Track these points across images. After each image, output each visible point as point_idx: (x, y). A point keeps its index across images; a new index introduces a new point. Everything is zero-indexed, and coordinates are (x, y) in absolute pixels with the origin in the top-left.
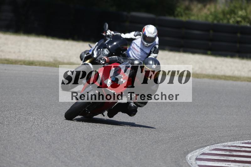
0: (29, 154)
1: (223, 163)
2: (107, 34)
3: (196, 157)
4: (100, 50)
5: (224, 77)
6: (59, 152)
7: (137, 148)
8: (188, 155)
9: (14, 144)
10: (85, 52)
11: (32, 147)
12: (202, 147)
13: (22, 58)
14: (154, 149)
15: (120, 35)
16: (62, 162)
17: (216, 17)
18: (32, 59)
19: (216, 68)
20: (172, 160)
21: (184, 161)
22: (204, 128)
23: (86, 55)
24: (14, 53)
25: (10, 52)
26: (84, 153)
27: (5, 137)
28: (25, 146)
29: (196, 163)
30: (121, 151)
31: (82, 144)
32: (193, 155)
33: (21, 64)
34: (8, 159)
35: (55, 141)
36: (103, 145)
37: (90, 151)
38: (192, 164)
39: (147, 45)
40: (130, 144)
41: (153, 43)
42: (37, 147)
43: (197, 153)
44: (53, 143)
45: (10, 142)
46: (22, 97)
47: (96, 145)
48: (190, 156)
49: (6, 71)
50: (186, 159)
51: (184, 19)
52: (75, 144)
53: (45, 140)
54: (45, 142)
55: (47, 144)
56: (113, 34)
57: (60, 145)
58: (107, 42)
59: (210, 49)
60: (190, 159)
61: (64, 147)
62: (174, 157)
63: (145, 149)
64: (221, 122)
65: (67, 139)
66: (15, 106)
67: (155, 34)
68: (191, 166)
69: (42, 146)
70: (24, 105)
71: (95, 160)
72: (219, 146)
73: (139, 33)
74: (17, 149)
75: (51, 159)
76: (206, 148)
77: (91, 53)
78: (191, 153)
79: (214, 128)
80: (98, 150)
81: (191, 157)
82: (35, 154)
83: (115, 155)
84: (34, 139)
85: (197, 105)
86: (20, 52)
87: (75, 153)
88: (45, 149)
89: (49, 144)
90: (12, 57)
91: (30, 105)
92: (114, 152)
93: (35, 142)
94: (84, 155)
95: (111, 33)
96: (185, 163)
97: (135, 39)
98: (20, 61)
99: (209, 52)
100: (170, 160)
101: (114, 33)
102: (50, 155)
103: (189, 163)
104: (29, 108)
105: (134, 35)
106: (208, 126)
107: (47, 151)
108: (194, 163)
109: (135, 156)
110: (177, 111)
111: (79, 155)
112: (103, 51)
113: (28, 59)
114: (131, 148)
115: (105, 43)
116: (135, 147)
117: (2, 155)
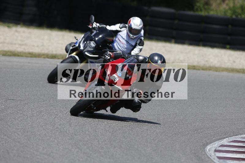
0: (52, 146)
1: (242, 154)
2: (93, 26)
3: (215, 149)
4: (87, 42)
5: (242, 71)
6: (81, 143)
7: (157, 140)
8: (207, 147)
9: (38, 136)
10: (70, 44)
11: (54, 139)
12: (221, 139)
13: (45, 51)
14: (173, 141)
15: (106, 27)
16: (84, 153)
17: (234, 12)
18: (54, 53)
19: (234, 62)
20: (191, 151)
21: (204, 153)
22: (223, 120)
23: (72, 47)
24: (38, 46)
25: (33, 46)
26: (105, 144)
27: (28, 129)
28: (48, 138)
29: (215, 155)
30: (141, 143)
31: (104, 135)
32: (212, 147)
33: (44, 58)
34: (31, 150)
35: (77, 133)
36: (124, 136)
37: (112, 143)
38: (211, 155)
39: (132, 37)
40: (150, 136)
41: (139, 35)
42: (60, 138)
43: (216, 145)
44: (75, 135)
45: (33, 134)
46: (45, 90)
47: (118, 137)
48: (209, 147)
49: (29, 64)
50: (205, 150)
51: (203, 13)
52: (97, 136)
53: (67, 132)
54: (67, 133)
55: (69, 135)
56: (98, 26)
57: (82, 137)
58: (93, 34)
59: (229, 44)
60: (209, 151)
61: (86, 139)
62: (193, 148)
63: (165, 141)
64: (239, 115)
65: (89, 131)
66: (38, 98)
67: (141, 26)
68: (211, 157)
69: (65, 137)
70: (47, 97)
71: (116, 152)
72: (238, 138)
73: (124, 25)
74: (40, 141)
75: (73, 150)
76: (225, 140)
77: (77, 45)
78: (210, 145)
79: (232, 120)
80: (119, 142)
81: (210, 149)
82: (58, 145)
83: (136, 147)
84: (56, 131)
85: (216, 98)
86: (43, 45)
87: (97, 144)
88: (68, 141)
89: (72, 136)
90: (36, 50)
91: (53, 98)
92: (135, 143)
93: (58, 134)
94: (105, 146)
95: (96, 25)
96: (204, 154)
97: (120, 31)
98: (44, 55)
99: (228, 46)
100: (189, 152)
101: (100, 25)
102: (72, 146)
103: (208, 155)
104: (52, 100)
105: (120, 27)
106: (227, 119)
107: (70, 143)
108: (213, 154)
109: (156, 148)
110: (196, 103)
111: (101, 147)
112: (90, 43)
113: (50, 53)
114: (152, 140)
115: (92, 35)
116: (155, 139)
117: (26, 146)
